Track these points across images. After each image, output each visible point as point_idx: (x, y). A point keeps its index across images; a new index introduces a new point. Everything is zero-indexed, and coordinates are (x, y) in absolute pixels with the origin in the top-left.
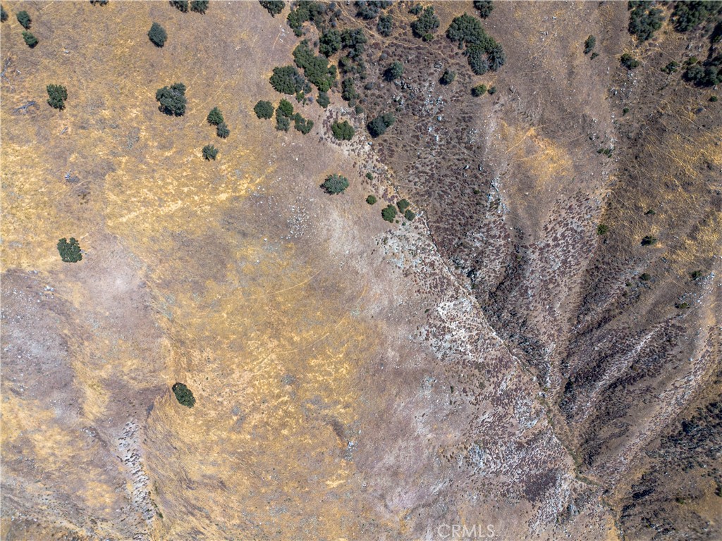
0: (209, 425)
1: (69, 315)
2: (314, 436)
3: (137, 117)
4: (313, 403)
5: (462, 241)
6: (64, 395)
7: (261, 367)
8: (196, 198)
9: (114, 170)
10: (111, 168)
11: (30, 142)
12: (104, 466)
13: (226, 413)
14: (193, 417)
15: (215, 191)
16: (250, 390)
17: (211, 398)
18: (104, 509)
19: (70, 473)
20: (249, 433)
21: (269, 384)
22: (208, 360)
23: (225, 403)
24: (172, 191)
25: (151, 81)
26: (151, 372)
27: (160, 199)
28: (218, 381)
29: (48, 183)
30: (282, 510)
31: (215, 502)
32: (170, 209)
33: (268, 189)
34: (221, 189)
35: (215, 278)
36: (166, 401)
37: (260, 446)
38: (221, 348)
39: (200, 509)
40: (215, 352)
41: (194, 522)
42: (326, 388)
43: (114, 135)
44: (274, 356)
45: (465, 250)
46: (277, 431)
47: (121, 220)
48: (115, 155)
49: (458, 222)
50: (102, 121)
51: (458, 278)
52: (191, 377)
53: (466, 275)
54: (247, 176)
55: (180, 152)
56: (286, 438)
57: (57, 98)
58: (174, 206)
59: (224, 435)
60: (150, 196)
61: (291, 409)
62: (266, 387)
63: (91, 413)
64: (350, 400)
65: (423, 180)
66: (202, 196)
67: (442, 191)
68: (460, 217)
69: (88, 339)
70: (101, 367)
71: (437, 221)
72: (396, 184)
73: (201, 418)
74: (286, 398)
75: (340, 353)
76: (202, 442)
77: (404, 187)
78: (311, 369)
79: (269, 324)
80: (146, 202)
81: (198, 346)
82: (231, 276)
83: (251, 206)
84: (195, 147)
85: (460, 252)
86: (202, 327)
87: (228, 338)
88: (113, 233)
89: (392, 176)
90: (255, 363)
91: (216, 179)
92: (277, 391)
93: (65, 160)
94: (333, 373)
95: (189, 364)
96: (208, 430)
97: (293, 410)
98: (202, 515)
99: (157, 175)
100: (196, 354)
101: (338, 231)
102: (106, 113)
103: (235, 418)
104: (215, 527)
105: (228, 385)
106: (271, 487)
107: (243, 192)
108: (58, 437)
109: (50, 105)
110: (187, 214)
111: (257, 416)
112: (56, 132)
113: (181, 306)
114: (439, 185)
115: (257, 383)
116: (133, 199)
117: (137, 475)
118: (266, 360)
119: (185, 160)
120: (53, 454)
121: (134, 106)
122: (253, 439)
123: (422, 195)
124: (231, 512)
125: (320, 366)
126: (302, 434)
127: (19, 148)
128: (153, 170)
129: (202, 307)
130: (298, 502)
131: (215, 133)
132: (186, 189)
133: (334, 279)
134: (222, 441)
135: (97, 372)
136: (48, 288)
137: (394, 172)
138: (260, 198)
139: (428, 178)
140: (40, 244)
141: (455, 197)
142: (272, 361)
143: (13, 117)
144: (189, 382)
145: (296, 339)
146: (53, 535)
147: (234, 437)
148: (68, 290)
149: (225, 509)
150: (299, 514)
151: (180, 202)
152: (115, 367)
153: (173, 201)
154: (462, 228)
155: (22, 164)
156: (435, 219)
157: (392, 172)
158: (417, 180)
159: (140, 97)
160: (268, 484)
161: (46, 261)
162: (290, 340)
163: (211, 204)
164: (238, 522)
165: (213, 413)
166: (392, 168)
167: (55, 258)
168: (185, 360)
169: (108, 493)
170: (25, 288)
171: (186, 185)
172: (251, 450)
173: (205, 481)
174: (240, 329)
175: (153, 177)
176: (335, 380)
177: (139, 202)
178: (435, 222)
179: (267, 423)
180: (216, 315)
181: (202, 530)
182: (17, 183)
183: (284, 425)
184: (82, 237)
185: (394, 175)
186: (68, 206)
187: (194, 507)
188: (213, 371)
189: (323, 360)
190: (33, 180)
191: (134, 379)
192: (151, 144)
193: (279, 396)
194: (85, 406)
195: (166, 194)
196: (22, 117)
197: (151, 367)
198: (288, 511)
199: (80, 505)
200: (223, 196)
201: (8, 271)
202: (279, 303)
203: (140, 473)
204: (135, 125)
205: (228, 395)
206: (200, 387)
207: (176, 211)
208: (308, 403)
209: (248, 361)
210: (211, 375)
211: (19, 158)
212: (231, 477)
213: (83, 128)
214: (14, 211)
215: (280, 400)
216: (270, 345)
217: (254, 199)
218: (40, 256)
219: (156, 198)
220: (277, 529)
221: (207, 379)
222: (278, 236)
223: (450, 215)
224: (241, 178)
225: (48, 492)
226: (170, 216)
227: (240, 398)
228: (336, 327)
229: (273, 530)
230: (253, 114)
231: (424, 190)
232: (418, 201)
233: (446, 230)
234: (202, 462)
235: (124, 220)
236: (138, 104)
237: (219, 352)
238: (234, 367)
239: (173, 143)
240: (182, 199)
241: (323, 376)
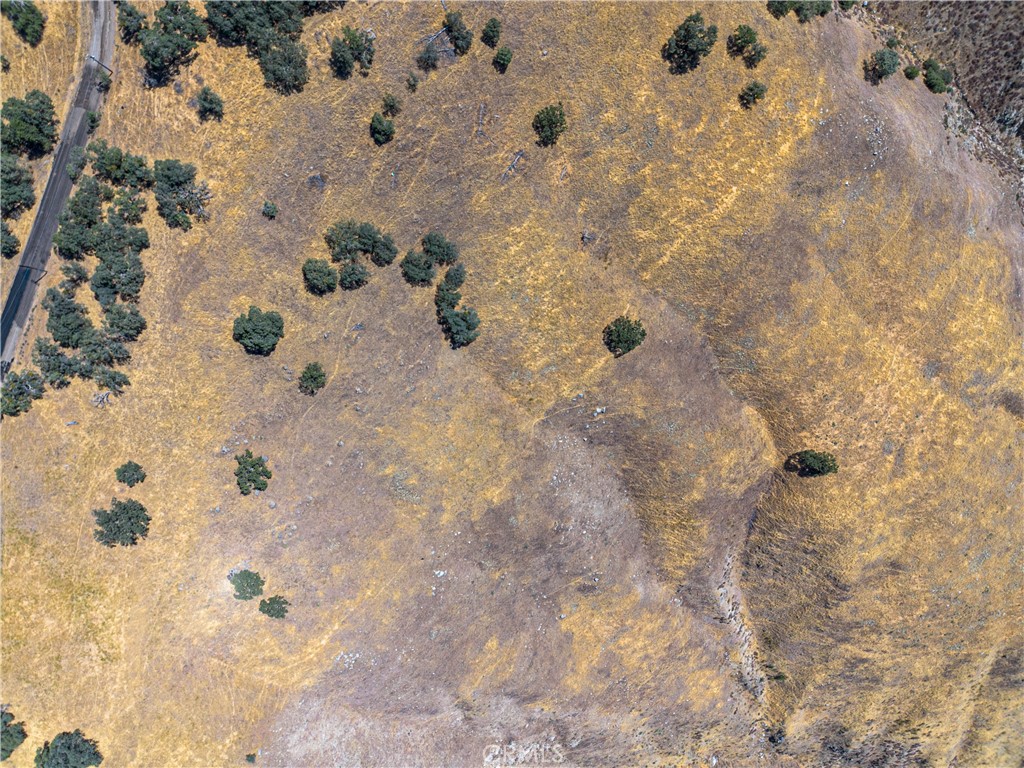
0: (860, 487)
1: (628, 437)
2: (992, 429)
3: (648, 99)
4: (975, 383)
5: (1013, 80)
6: (638, 561)
7: (893, 370)
8: (753, 171)
9: (637, 194)
10: (633, 191)
11: (530, 212)
12: (702, 641)
13: (877, 457)
14: (835, 487)
15: (773, 148)
16: (894, 409)
17: (849, 448)
18: (714, 706)
19: (667, 675)
20: (917, 469)
21: (913, 387)
22: (826, 399)
23: (870, 444)
24: (719, 179)
25: (650, 37)
26: (753, 459)
27: (708, 200)
28: (849, 419)
29: (565, 259)
30: (983, 556)
31: (882, 598)
32: (724, 205)
33: (831, 108)
34: (778, 140)
35: (799, 277)
36: (778, 491)
37: (937, 479)
38: (836, 372)
39: (858, 625)
40: (829, 380)
41: (850, 650)
42: (984, 354)
43: (628, 142)
44: (902, 348)
45: (1019, 91)
46: (949, 447)
47: (660, 262)
48: (633, 169)
49: (1002, 53)
50: (608, 131)
51: (1006, 145)
52: (808, 435)
53: (1014, 135)
54: (801, 103)
55: (715, 118)
56: (964, 449)
57: (547, 127)
58: (729, 200)
59: (885, 489)
60: (695, 202)
61: (952, 406)
62: (911, 394)
63: (681, 567)
64: (1015, 354)
65: (945, 16)
66: (759, 164)
67: (976, 18)
68: (1005, 43)
69: (664, 457)
70: (691, 486)
71: (972, 71)
72: (911, 43)
73: (847, 483)
74: (940, 396)
75: (979, 297)
76: (859, 516)
77: (920, 44)
78: (956, 338)
79: (882, 306)
80: (692, 216)
81: (804, 386)
82: (815, 263)
83: (821, 143)
84: (728, 99)
85: (1011, 99)
86: (802, 359)
87: (839, 354)
88: (652, 289)
89: (903, 34)
90: (884, 369)
91: (769, 127)
92: (925, 393)
93: (574, 215)
94: (983, 328)
95: (800, 419)
96: (862, 496)
97: (955, 407)
98: (863, 634)
99: (694, 169)
100: (806, 399)
101: (911, 127)
102: (610, 116)
103: (891, 458)
104: (886, 638)
105: (864, 418)
106: (965, 530)
107: (806, 129)
108: (649, 627)
109: (539, 145)
110: (750, 199)
111: (917, 439)
112: (555, 181)
113: (766, 343)
114: (970, 11)
115: (897, 394)
116: (672, 221)
117: (741, 634)
118: (895, 359)
119: (722, 125)
120: (647, 657)
121: (640, 85)
122: (925, 474)
123: (947, 42)
124: (912, 599)
125: (964, 327)
126: (978, 433)
127: (518, 230)
128: (688, 163)
129: (794, 329)
130: (1002, 531)
131: (743, 67)
132: (736, 166)
133: (936, 196)
134: (885, 499)
135: (685, 498)
136: (599, 410)
137: (905, 28)
138: (828, 125)
139: (951, 9)
140: (579, 352)
141: (996, 16)
142: (902, 355)
143: (502, 188)
144: (808, 443)
145: (923, 305)
147: (898, 486)
148: (625, 399)
149: (904, 601)
150: (1008, 549)
151: (734, 188)
152: (709, 476)
153: (726, 192)
154: (1011, 59)
155: (529, 250)
156: (967, 69)
157: (902, 29)
158: (937, 21)
159: (645, 67)
160: (959, 529)
161: (592, 370)
162: (919, 314)
163: (775, 170)
164: (926, 608)
165: (859, 467)
166: (900, 24)
167: (604, 360)
168: (791, 417)
169: (712, 679)
170: (567, 430)
171: (733, 161)
172: (926, 491)
173: (868, 575)
174: (849, 333)
175: (690, 174)
176: (989, 336)
177: (681, 220)
178: (967, 75)
179: (934, 442)
180: (815, 328)
181: (866, 655)
182: (528, 282)
183: (954, 434)
185: (906, 32)
186: (595, 279)
187: (850, 627)
188: (837, 409)
189: (965, 316)
190: (546, 265)
191: (733, 481)
192: (674, 127)
193: (931, 398)
194: (668, 565)
195: (714, 188)
196: (512, 183)
197: (751, 453)
198: (993, 551)
199: (683, 718)
200: (785, 149)
201: (547, 413)
202: (886, 268)
203: (743, 629)
204: (649, 112)
205: (869, 432)
206: (829, 442)
207: (734, 204)
208: (968, 387)
209: (875, 370)
210: (837, 416)
211: (522, 244)
212: (906, 548)
213: (586, 154)
214: (535, 323)
215: (935, 402)
216: (891, 335)
217: (822, 131)
218: (585, 366)
219: (702, 201)
220: (983, 589)
221: (834, 424)
222: (860, 168)
223: (990, 49)
224: (796, 110)
225: (644, 720)
226: (729, 217)
227: (886, 427)
228: (962, 262)
229: (978, 592)
230: (769, 17)
231: (948, 32)
232: (941, 54)
233: (985, 76)
234: (863, 548)
235: (666, 259)
236: (644, 79)
237: (836, 379)
238: (861, 389)
239: (700, 109)
240: (735, 184)
241: (973, 339)
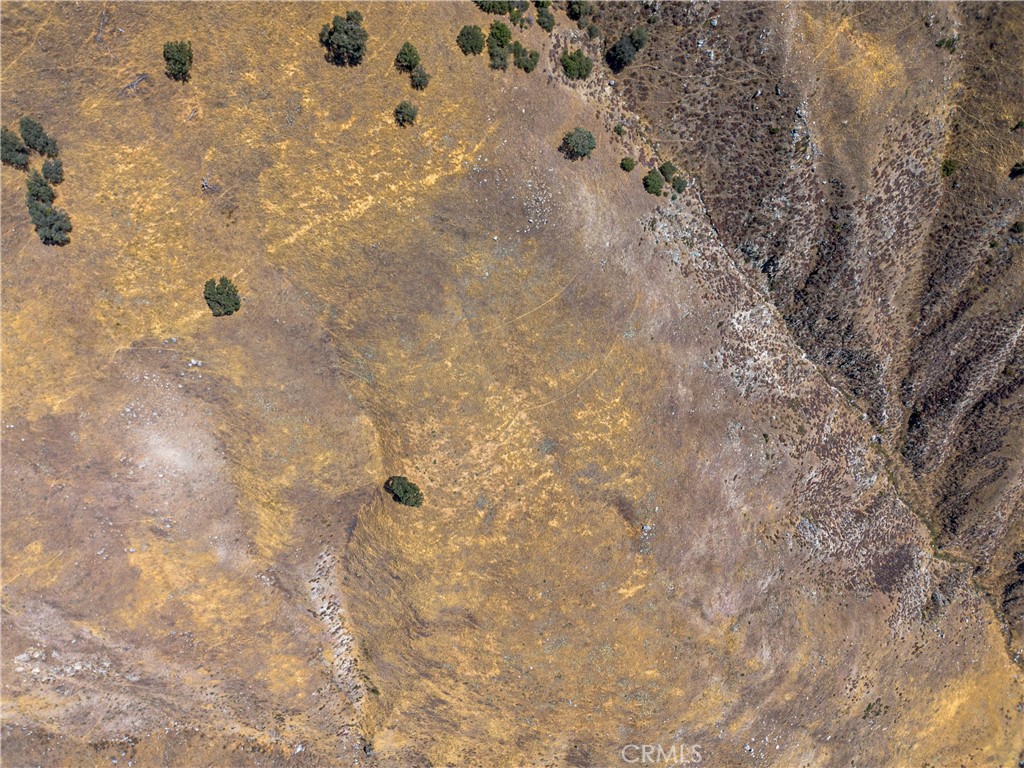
0: (445, 530)
1: (226, 401)
2: (594, 524)
3: (296, 75)
4: (587, 475)
5: (755, 214)
6: (227, 526)
7: (507, 433)
8: (393, 187)
9: (270, 165)
10: (266, 160)
11: (146, 138)
12: (290, 627)
13: (468, 508)
14: (421, 522)
15: (419, 173)
16: (498, 469)
17: (444, 489)
18: (295, 694)
19: (244, 646)
20: (505, 533)
21: (523, 456)
22: (433, 435)
23: (465, 493)
24: (357, 182)
25: (310, 16)
26: (351, 467)
27: (341, 198)
28: (450, 462)
29: (178, 199)
30: (560, 641)
31: (461, 648)
32: (357, 210)
33: (491, 159)
34: (427, 168)
35: (430, 310)
36: (376, 508)
37: (522, 549)
38: (449, 414)
39: (438, 665)
40: (441, 419)
41: (430, 686)
42: (603, 450)
43: (266, 110)
44: (524, 416)
45: (761, 227)
46: (542, 524)
47: (286, 241)
48: (269, 139)
49: (747, 184)
50: (247, 90)
51: (750, 276)
52: (410, 463)
53: (760, 270)
54: (460, 142)
55: (363, 121)
56: (556, 531)
57: (178, 63)
58: (362, 207)
59: (469, 541)
60: (327, 195)
61: (558, 488)
62: (518, 461)
63: (269, 547)
64: (638, 464)
65: (692, 127)
66: (401, 183)
67: (722, 140)
68: (750, 176)
69: (257, 431)
70: (281, 471)
71: (717, 191)
72: (654, 140)
73: (433, 522)
74: (548, 474)
75: (615, 396)
76: (439, 558)
77: (665, 144)
78: (579, 426)
79: (512, 369)
80: (322, 207)
81: (416, 415)
82: (451, 303)
83: (472, 189)
84: (382, 109)
85: (752, 233)
86: (419, 387)
87: (457, 397)
88: (277, 265)
89: (647, 128)
90: (499, 429)
91: (418, 152)
92: (534, 465)
93: (199, 159)
94: (610, 427)
95: (405, 445)
96: (445, 540)
97: (560, 490)
98: (442, 674)
99: (333, 162)
100: (415, 430)
101: (592, 213)
102: (251, 76)
103: (481, 513)
104: (462, 688)
105: (466, 466)
106: (543, 610)
107: (458, 168)
108: (225, 592)
109: (169, 76)
110: (382, 213)
111: (512, 506)
112: (181, 118)
113: (385, 361)
114: (717, 131)
115: (505, 457)
116: (302, 205)
117: (337, 635)
118: (513, 423)
119: (371, 131)
120: (219, 620)
121: (290, 59)
122: (510, 541)
123: (693, 152)
124: (486, 658)
125: (590, 418)
126: (578, 522)
127: (130, 151)
128: (327, 155)
129: (416, 357)
130: (582, 625)
131: (408, 85)
132: (377, 177)
133: (595, 286)
134: (467, 550)
135: (275, 480)
136: (194, 361)
137: (650, 122)
138: (483, 173)
139: (699, 122)
140: (177, 296)
141: (742, 146)
142: (522, 422)
143: (118, 103)
144: (408, 471)
145: (553, 383)
146: (225, 747)
147: (483, 543)
148: (223, 361)
149: (478, 657)
150: (586, 645)
151: (370, 198)
152: (300, 467)
153: (360, 198)
154: (754, 193)
155: (137, 175)
156: (713, 187)
157: (647, 123)
158: (684, 129)
159: (297, 44)
160: (536, 606)
161: (188, 319)
162: (544, 387)
163: (415, 194)
164: (498, 671)
165: (449, 511)
166: (646, 117)
167: (201, 312)
168: (399, 441)
169: (298, 668)
170: (159, 369)
171: (375, 170)
172: (509, 558)
173: (446, 619)
174: (473, 382)
175: (327, 166)
176: (613, 437)
177: (311, 207)
178: (713, 193)
179: (527, 514)
180: (437, 365)
181: (443, 697)
182: (133, 206)
183: (551, 514)
184: (235, 275)
185: (650, 127)
186: (211, 231)
187: (430, 664)
188: (442, 448)
189: (593, 409)
190: (156, 196)
191: (328, 481)
192: (319, 114)
193: (538, 472)
194: (258, 540)
195: (350, 188)
196: (130, 101)
197: (351, 460)
198: (570, 641)
199: (261, 695)
200: (431, 179)
201: (134, 345)
202: (522, 334)
203: (341, 632)
204: (295, 89)
205: (467, 481)
206: (426, 476)
207: (366, 212)
208: (579, 476)
209: (489, 426)
210: (440, 456)
211: (132, 165)
212: (483, 605)
213: (220, 105)
214: (133, 250)
215: (541, 477)
216: (517, 400)
217: (474, 176)
218: (179, 313)
219: (336, 198)
220: (556, 673)
221: (435, 462)
222: (512, 229)
223: (735, 176)
224: (453, 146)
225: (214, 682)
226: (360, 222)
227: (485, 482)
228: (606, 358)
229: (550, 675)
230: (456, 49)
231: (695, 143)
232: (686, 162)
233: (730, 201)
234: (439, 590)
235: (292, 240)
236: (295, 55)
237: (447, 420)
238: (470, 439)
239: (351, 108)
240: (373, 193)
241: (596, 433)
